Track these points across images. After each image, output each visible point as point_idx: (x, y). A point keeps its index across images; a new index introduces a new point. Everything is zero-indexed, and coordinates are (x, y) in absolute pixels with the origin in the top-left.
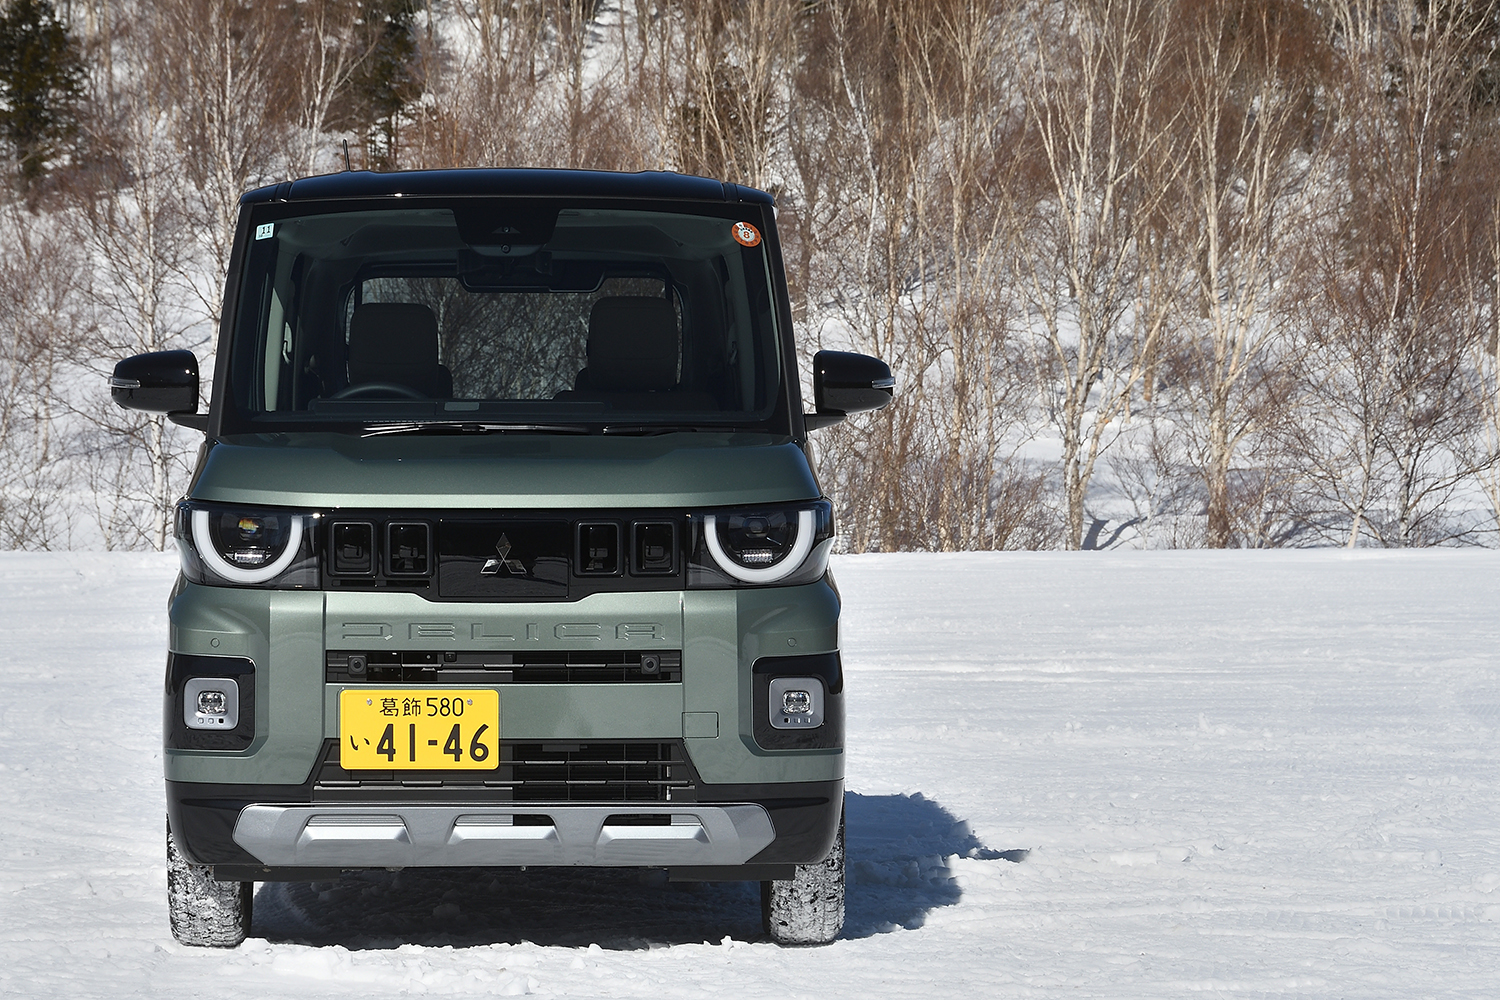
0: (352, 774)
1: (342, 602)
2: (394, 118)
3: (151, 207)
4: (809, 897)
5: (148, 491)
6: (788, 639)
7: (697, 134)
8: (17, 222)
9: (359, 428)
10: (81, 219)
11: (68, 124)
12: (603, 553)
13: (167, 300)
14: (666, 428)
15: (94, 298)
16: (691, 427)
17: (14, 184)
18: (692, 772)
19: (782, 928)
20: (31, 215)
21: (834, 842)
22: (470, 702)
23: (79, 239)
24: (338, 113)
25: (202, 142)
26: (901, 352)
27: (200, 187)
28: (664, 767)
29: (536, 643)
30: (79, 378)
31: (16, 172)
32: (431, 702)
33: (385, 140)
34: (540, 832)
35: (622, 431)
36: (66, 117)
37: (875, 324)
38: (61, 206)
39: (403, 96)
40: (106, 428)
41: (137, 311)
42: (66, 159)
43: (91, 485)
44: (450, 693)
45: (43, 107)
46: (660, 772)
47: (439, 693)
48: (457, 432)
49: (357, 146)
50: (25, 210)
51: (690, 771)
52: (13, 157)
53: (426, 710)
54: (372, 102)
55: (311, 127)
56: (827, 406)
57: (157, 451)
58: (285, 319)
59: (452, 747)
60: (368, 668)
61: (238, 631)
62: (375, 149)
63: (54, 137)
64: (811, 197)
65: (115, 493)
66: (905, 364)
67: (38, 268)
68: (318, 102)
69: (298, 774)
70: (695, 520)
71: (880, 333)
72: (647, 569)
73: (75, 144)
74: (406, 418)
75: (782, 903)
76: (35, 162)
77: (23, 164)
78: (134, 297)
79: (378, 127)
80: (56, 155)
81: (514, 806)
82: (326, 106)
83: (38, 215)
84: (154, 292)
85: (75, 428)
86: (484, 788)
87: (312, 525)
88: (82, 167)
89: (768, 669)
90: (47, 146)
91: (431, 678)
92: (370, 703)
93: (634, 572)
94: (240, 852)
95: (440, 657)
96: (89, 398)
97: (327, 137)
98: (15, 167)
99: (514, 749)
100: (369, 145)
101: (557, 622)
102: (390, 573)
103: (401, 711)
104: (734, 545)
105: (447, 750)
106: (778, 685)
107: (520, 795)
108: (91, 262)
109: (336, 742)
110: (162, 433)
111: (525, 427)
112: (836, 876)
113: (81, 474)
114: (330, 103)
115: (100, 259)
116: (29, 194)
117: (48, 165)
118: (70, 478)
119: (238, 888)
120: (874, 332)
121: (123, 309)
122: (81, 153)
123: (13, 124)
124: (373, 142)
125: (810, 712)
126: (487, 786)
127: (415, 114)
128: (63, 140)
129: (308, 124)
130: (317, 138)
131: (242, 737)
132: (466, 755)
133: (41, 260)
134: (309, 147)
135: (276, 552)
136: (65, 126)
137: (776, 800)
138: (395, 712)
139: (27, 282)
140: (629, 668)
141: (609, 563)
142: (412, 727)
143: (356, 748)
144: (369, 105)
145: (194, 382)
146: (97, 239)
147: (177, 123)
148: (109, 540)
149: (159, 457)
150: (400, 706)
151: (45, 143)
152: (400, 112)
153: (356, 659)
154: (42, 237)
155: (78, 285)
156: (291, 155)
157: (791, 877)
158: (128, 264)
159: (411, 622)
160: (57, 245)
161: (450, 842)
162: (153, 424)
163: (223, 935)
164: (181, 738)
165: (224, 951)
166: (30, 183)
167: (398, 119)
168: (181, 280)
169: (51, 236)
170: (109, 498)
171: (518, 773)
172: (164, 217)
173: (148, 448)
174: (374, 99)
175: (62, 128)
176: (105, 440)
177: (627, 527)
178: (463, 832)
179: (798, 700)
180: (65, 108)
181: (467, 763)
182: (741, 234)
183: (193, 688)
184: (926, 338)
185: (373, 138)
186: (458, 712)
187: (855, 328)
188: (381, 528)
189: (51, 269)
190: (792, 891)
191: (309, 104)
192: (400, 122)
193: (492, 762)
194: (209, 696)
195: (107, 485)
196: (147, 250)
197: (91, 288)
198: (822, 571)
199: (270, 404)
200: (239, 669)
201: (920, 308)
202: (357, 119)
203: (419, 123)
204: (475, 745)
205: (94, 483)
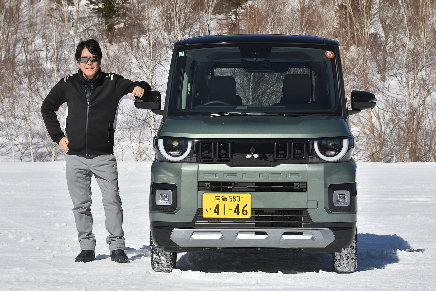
0: (206, 219)
1: (204, 167)
2: (238, 9)
3: (151, 42)
4: (346, 258)
5: (150, 141)
6: (339, 178)
7: (346, 14)
8: (105, 47)
9: (209, 114)
10: (127, 46)
11: (123, 12)
12: (283, 152)
13: (157, 75)
14: (304, 114)
15: (131, 74)
16: (311, 114)
17: (104, 33)
18: (310, 219)
19: (338, 268)
20: (110, 44)
21: (354, 241)
22: (242, 197)
23: (126, 53)
24: (218, 8)
25: (169, 18)
26: (417, 92)
27: (169, 34)
28: (301, 217)
29: (262, 179)
30: (126, 102)
31: (105, 29)
32: (230, 197)
33: (235, 17)
34: (263, 237)
35: (290, 115)
36: (122, 10)
37: (408, 82)
38: (120, 42)
39: (241, 2)
40: (135, 119)
41: (147, 78)
42: (122, 25)
43: (130, 139)
44: (236, 194)
45: (114, 6)
46: (300, 219)
47: (233, 194)
48: (240, 115)
49: (225, 19)
50: (108, 43)
51: (309, 218)
52: (104, 24)
53: (229, 200)
54: (230, 4)
55: (208, 13)
56: (355, 107)
57: (153, 127)
58: (188, 81)
59: (237, 211)
60: (211, 187)
61: (172, 176)
62: (231, 21)
63: (119, 17)
64: (387, 37)
65: (139, 141)
66: (418, 97)
67: (112, 63)
68: (211, 4)
69: (190, 219)
70: (311, 142)
71: (410, 85)
72: (296, 157)
73: (125, 19)
74: (224, 111)
75: (338, 260)
76: (111, 26)
77: (107, 26)
78: (145, 73)
79: (232, 13)
80: (119, 23)
81: (255, 229)
82: (214, 5)
83: (113, 44)
84: (152, 71)
85: (125, 119)
86: (246, 223)
87: (194, 144)
88: (128, 27)
89: (333, 188)
90: (115, 20)
91: (231, 190)
92: (212, 197)
93: (292, 158)
94: (172, 243)
95: (233, 184)
96: (130, 109)
97: (214, 17)
98: (104, 28)
99: (256, 212)
100: (229, 19)
101: (269, 173)
102: (218, 158)
103: (221, 200)
104: (323, 149)
105: (235, 212)
106: (336, 192)
107: (257, 226)
108: (130, 61)
109: (201, 209)
110: (155, 121)
111: (260, 114)
112: (354, 252)
113: (127, 135)
114: (215, 4)
115: (134, 60)
116: (109, 37)
117: (116, 27)
118: (123, 136)
119: (172, 254)
120: (408, 86)
121: (141, 77)
122: (128, 22)
123: (104, 12)
124: (230, 18)
125: (346, 201)
126: (247, 223)
127: (245, 8)
128: (121, 18)
129: (207, 12)
130: (210, 17)
131: (173, 208)
132: (241, 213)
133: (113, 60)
134: (207, 20)
135: (184, 152)
136: (122, 13)
137: (335, 228)
138: (219, 200)
139: (108, 68)
140: (291, 187)
141: (285, 155)
142: (224, 205)
143: (207, 211)
144: (229, 5)
145: (160, 100)
146: (132, 53)
147: (161, 12)
148: (136, 158)
149: (154, 129)
150: (221, 198)
151: (115, 19)
152: (240, 7)
153: (207, 184)
154: (113, 52)
155: (126, 69)
156: (201, 23)
157: (340, 252)
158: (143, 62)
159: (224, 173)
160: (119, 55)
161: (236, 240)
162: (151, 117)
163: (167, 269)
164: (154, 208)
165: (167, 273)
166: (110, 33)
167: (239, 10)
168: (162, 67)
169: (117, 52)
170: (136, 143)
171: (257, 219)
172: (156, 46)
173: (150, 126)
174: (231, 3)
175: (121, 14)
176: (135, 124)
177: (290, 144)
178: (240, 237)
179: (343, 197)
180: (122, 7)
181: (241, 216)
182: (328, 54)
183: (158, 193)
184: (426, 87)
185: (231, 17)
186: (238, 200)
187: (401, 84)
188: (215, 145)
189: (117, 63)
190: (341, 256)
191: (207, 5)
192: (240, 11)
193: (249, 216)
194: (163, 195)
195: (136, 139)
196: (150, 57)
197: (131, 70)
198: (350, 158)
199: (184, 107)
200: (172, 187)
201: (424, 77)
202: (225, 10)
203: (247, 11)
204: (243, 210)
205: (131, 138)
